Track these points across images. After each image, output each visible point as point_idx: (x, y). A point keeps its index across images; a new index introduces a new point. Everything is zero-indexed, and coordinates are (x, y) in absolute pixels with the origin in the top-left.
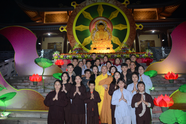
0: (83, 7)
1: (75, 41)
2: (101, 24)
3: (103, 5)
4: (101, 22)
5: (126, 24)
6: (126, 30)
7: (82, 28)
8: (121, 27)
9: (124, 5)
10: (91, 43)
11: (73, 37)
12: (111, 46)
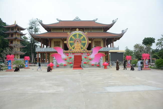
0: (72, 34)
1: (69, 46)
2: (78, 41)
3: (78, 34)
4: (78, 40)
5: (85, 41)
6: (85, 43)
7: (71, 42)
8: (84, 42)
9: (85, 34)
10: (74, 47)
11: (69, 45)
12: (81, 48)
